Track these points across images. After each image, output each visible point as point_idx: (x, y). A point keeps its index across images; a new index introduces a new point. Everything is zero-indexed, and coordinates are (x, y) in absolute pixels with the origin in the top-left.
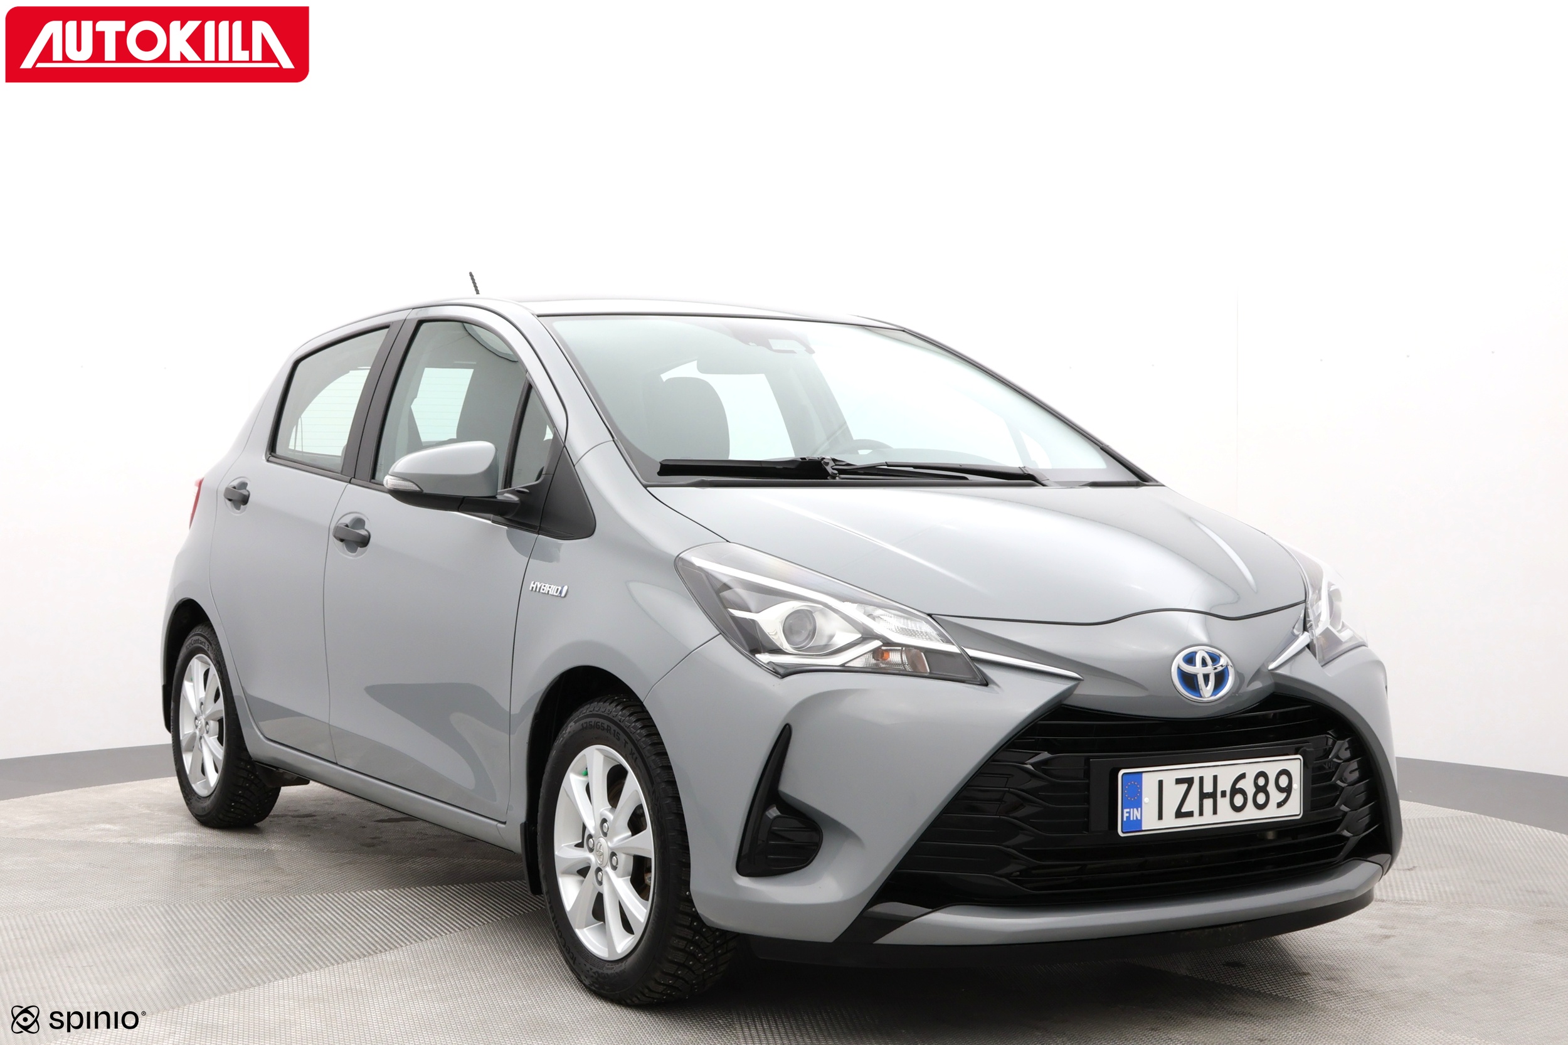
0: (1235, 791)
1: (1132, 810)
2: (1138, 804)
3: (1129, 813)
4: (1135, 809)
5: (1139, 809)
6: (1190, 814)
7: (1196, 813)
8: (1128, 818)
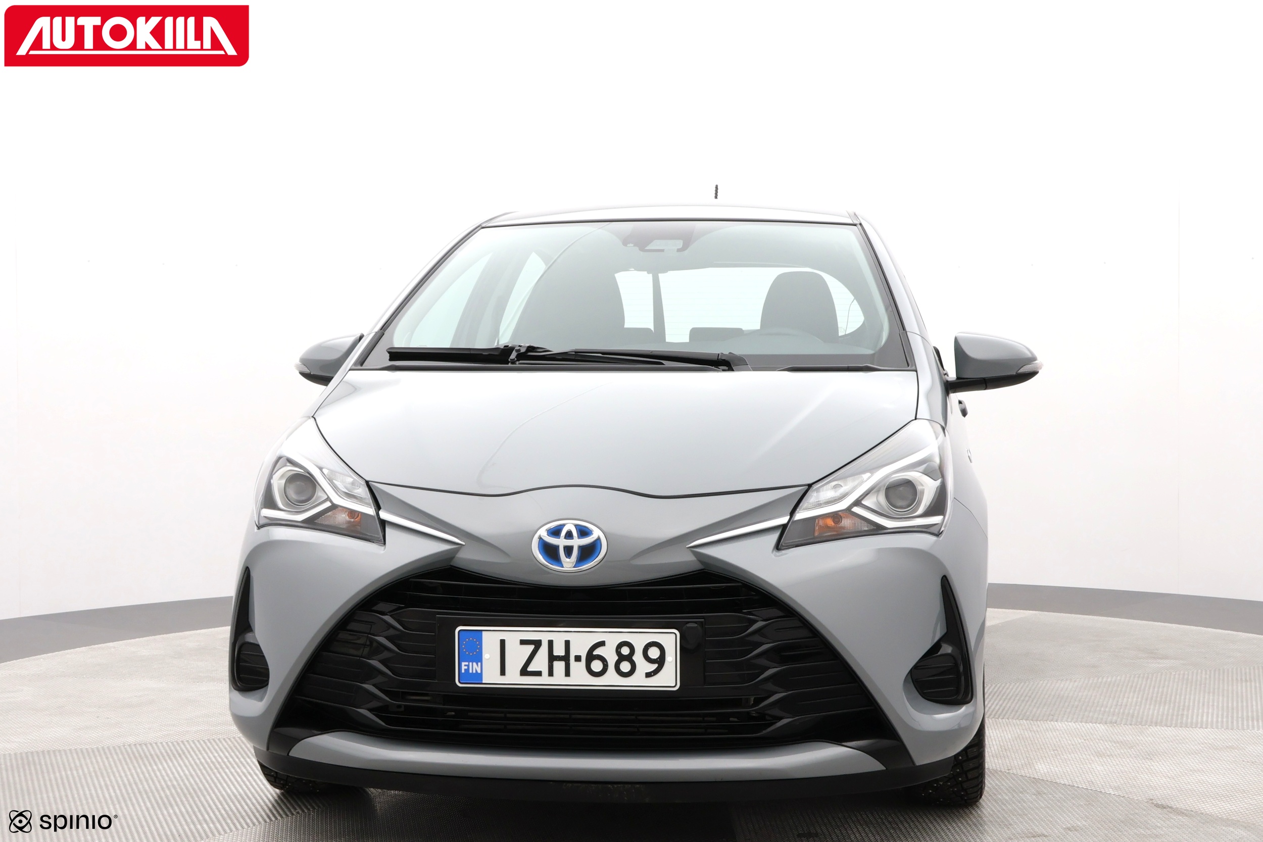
0: (591, 657)
1: (471, 664)
2: (478, 658)
3: (468, 666)
4: (475, 664)
5: (479, 664)
6: (538, 674)
7: (545, 672)
8: (467, 670)
